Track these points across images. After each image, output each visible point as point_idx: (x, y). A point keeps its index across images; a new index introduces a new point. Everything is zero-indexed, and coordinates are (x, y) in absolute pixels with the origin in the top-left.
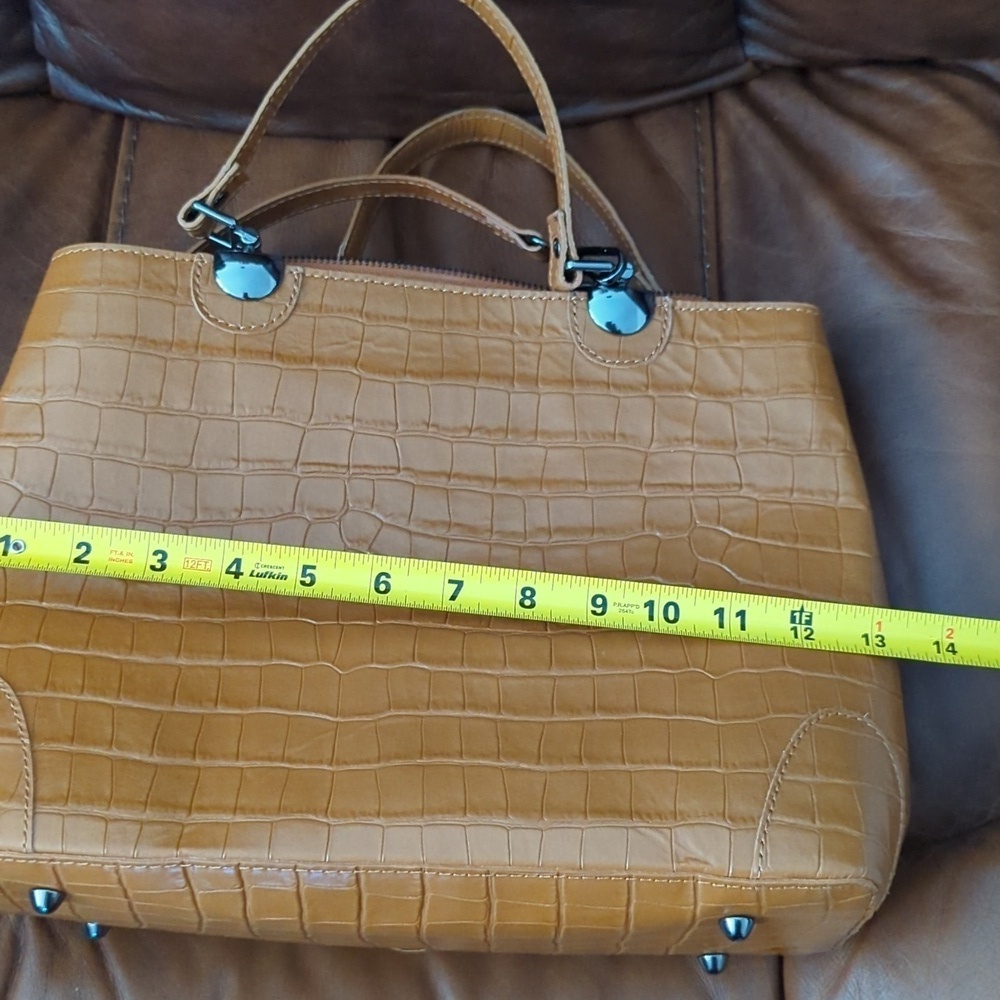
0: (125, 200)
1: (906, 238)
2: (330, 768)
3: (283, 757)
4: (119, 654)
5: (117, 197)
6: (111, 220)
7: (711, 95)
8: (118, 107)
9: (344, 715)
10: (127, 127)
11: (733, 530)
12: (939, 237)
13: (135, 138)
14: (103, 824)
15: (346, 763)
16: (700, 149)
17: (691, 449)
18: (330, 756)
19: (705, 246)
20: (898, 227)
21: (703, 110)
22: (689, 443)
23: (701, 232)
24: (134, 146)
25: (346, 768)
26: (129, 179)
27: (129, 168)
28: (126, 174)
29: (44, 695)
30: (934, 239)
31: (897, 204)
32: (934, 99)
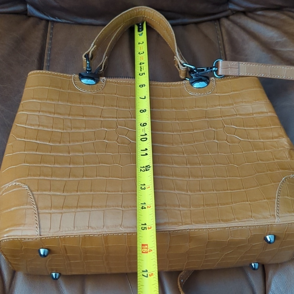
0: (51, 42)
1: (280, 51)
2: (121, 193)
3: (106, 190)
4: (51, 165)
5: (48, 41)
6: (46, 46)
7: (218, 19)
8: (48, 18)
9: (124, 178)
10: (50, 24)
11: (237, 126)
12: (290, 50)
13: (52, 27)
14: (50, 215)
15: (126, 192)
16: (218, 32)
17: (219, 107)
18: (121, 190)
19: (221, 55)
20: (278, 48)
21: (217, 23)
22: (219, 106)
23: (220, 52)
24: (52, 29)
25: (127, 193)
26: (51, 36)
27: (51, 34)
28: (51, 35)
29: (28, 178)
30: (289, 51)
31: (277, 43)
32: (284, 17)
